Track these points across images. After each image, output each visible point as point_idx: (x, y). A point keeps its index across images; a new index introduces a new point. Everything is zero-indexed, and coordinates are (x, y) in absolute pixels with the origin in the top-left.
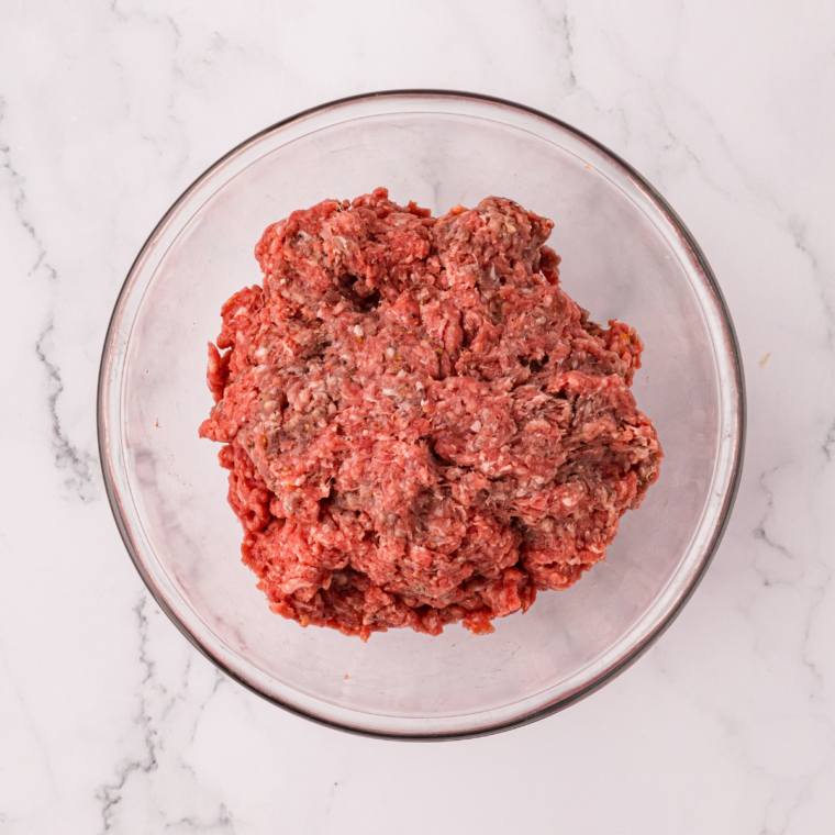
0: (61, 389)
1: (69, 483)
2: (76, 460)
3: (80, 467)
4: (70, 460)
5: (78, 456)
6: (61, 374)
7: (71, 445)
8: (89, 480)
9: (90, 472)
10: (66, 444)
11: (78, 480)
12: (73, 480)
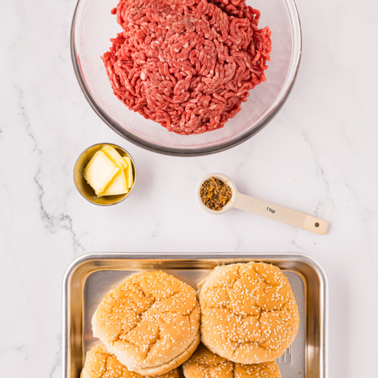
0: (43, 193)
1: (46, 226)
2: (49, 218)
3: (50, 221)
4: (47, 218)
5: (50, 217)
6: (43, 188)
7: (47, 213)
8: (54, 225)
9: (54, 223)
10: (45, 213)
11: (50, 225)
12: (48, 226)
